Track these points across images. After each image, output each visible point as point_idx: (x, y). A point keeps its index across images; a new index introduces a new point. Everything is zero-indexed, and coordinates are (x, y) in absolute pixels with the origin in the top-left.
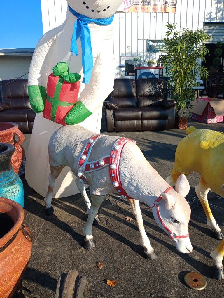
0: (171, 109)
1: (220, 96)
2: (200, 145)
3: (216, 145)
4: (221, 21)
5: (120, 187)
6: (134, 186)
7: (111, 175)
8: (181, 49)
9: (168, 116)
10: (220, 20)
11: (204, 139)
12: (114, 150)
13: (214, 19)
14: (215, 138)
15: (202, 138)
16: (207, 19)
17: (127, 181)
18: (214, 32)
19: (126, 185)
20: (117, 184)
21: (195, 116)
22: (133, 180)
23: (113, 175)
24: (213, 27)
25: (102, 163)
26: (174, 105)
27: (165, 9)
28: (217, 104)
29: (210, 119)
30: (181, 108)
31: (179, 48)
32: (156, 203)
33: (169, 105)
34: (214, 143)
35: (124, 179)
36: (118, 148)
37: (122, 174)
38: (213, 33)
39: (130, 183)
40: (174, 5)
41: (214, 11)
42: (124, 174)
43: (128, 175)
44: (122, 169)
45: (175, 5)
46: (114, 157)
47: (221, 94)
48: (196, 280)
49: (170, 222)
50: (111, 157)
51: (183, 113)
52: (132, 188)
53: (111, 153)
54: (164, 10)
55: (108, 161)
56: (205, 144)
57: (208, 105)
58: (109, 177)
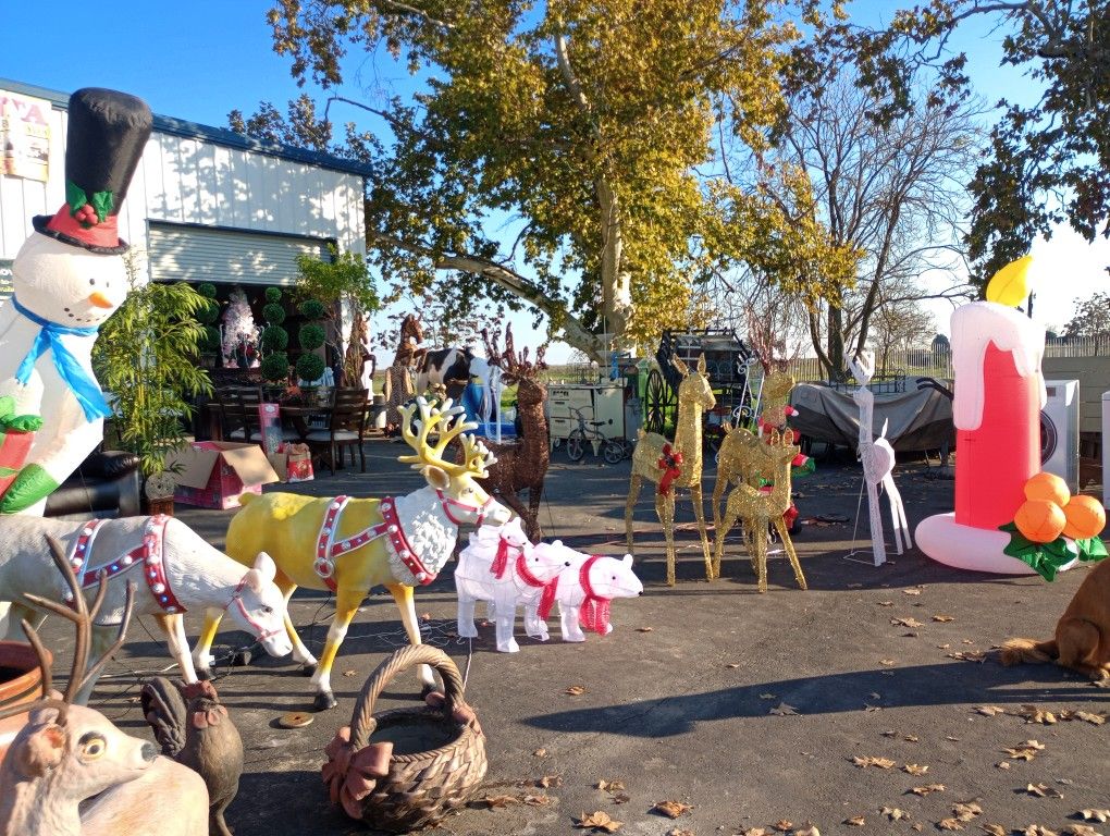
0: (126, 479)
1: (235, 434)
2: (272, 515)
3: (295, 511)
4: (198, 222)
5: (168, 592)
6: (195, 582)
7: (148, 576)
8: (135, 324)
9: (118, 497)
10: (195, 217)
11: (276, 505)
12: (150, 534)
13: (176, 214)
14: (292, 503)
15: (273, 505)
16: (155, 211)
17: (180, 576)
18: (180, 248)
19: (180, 583)
20: (160, 588)
21: (186, 494)
22: (193, 570)
23: (153, 574)
24: (176, 235)
25: (128, 560)
26: (134, 467)
27: (8, 165)
28: (242, 455)
29: (230, 497)
30: (151, 474)
31: (129, 323)
32: (236, 594)
33: (119, 468)
34: (292, 509)
35: (176, 574)
36: (157, 530)
37: (171, 569)
38: (176, 252)
39: (187, 579)
40: (39, 157)
41: (173, 192)
42: (175, 567)
43: (182, 567)
44: (170, 560)
45: (45, 157)
46: (151, 545)
47: (236, 429)
48: (297, 718)
49: (260, 615)
50: (146, 546)
51: (159, 487)
52: (192, 585)
53: (143, 540)
54: (4, 167)
55: (140, 554)
56: (279, 513)
57: (220, 463)
58: (143, 581)
